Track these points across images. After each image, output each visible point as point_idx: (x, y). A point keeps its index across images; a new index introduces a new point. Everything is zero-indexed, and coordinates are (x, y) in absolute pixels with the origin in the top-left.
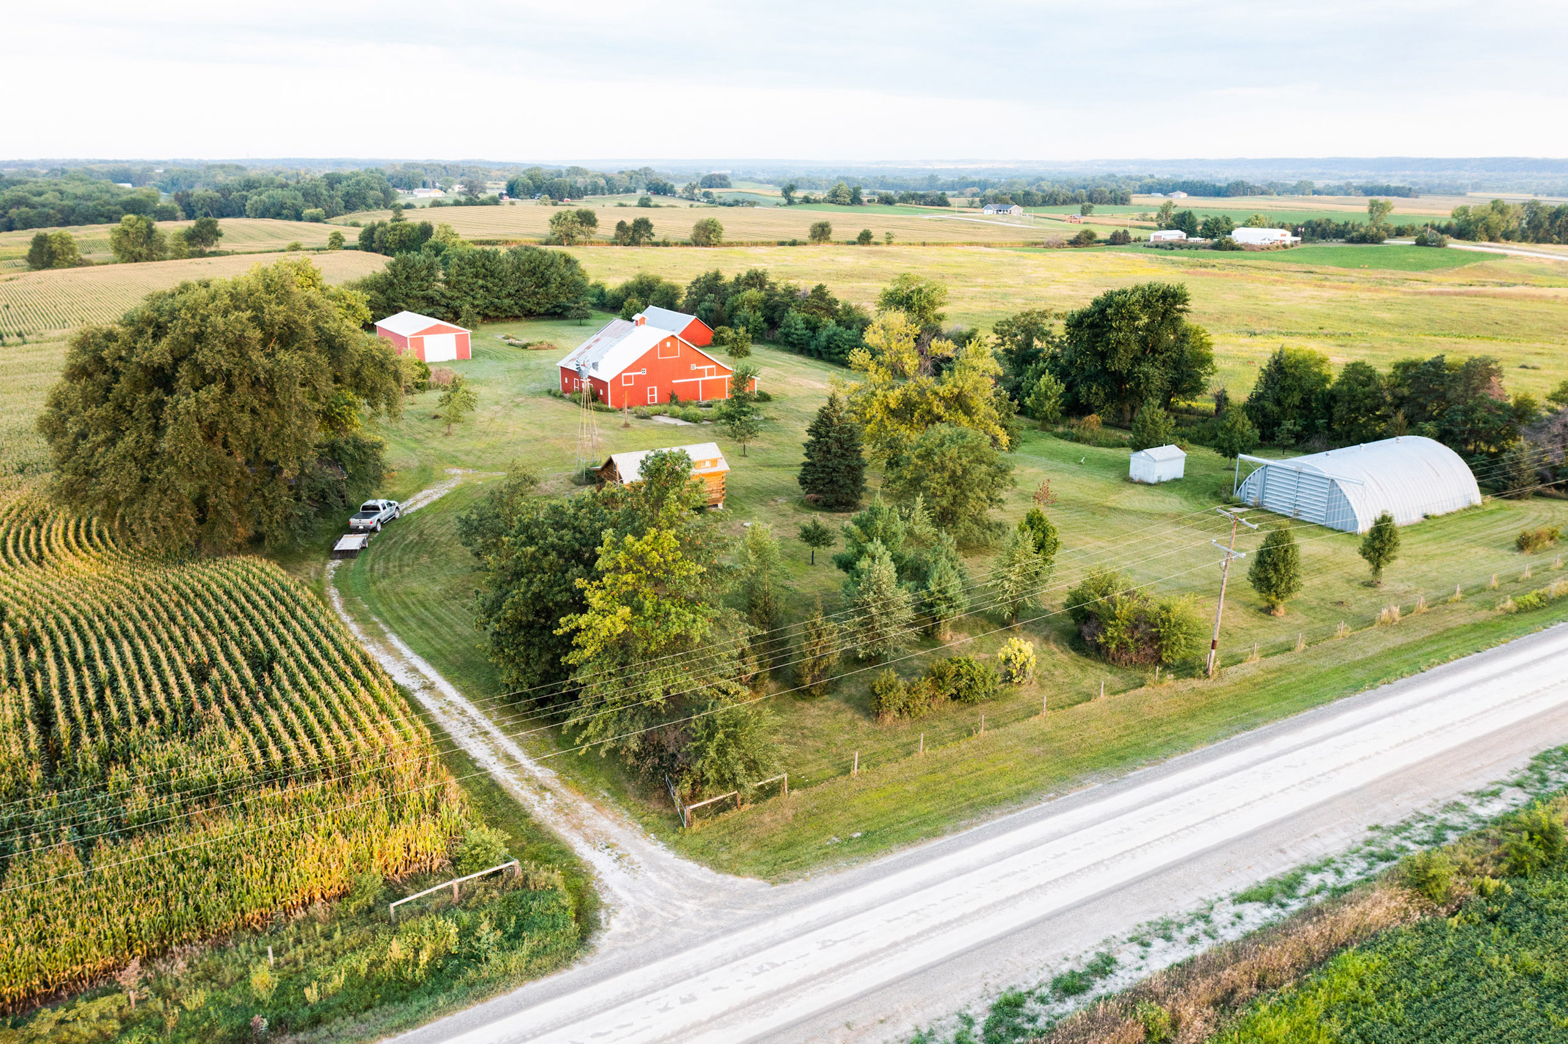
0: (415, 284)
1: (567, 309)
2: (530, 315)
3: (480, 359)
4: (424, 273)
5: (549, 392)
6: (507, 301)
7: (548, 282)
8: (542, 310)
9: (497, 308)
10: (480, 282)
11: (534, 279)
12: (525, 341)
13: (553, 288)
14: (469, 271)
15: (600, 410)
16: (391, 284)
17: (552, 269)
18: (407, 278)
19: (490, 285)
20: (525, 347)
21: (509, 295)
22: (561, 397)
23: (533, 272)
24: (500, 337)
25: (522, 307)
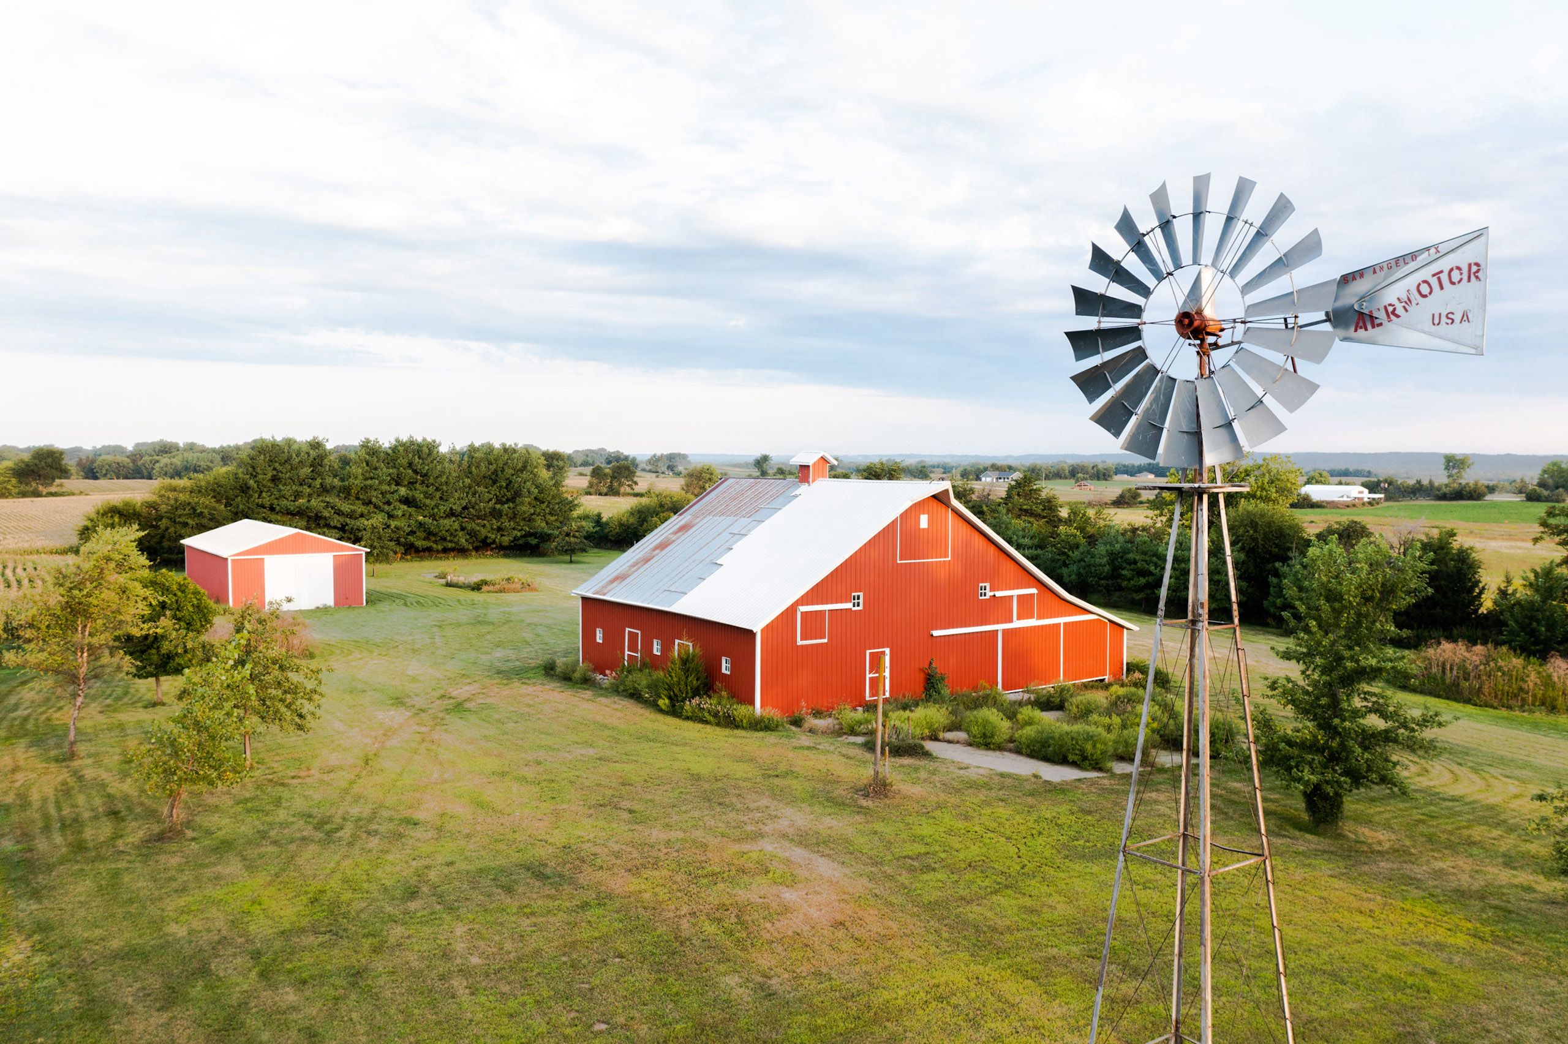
0: (287, 490)
1: (545, 538)
2: (483, 546)
3: (384, 606)
4: (306, 471)
5: (549, 670)
6: (447, 522)
7: (517, 494)
8: (506, 540)
9: (429, 534)
10: (403, 491)
11: (494, 490)
12: (475, 579)
13: (525, 507)
14: (384, 471)
15: (729, 722)
16: (244, 489)
17: (525, 475)
18: (275, 479)
19: (419, 496)
20: (477, 587)
21: (451, 514)
22: (586, 682)
23: (493, 479)
24: (430, 577)
25: (472, 534)
